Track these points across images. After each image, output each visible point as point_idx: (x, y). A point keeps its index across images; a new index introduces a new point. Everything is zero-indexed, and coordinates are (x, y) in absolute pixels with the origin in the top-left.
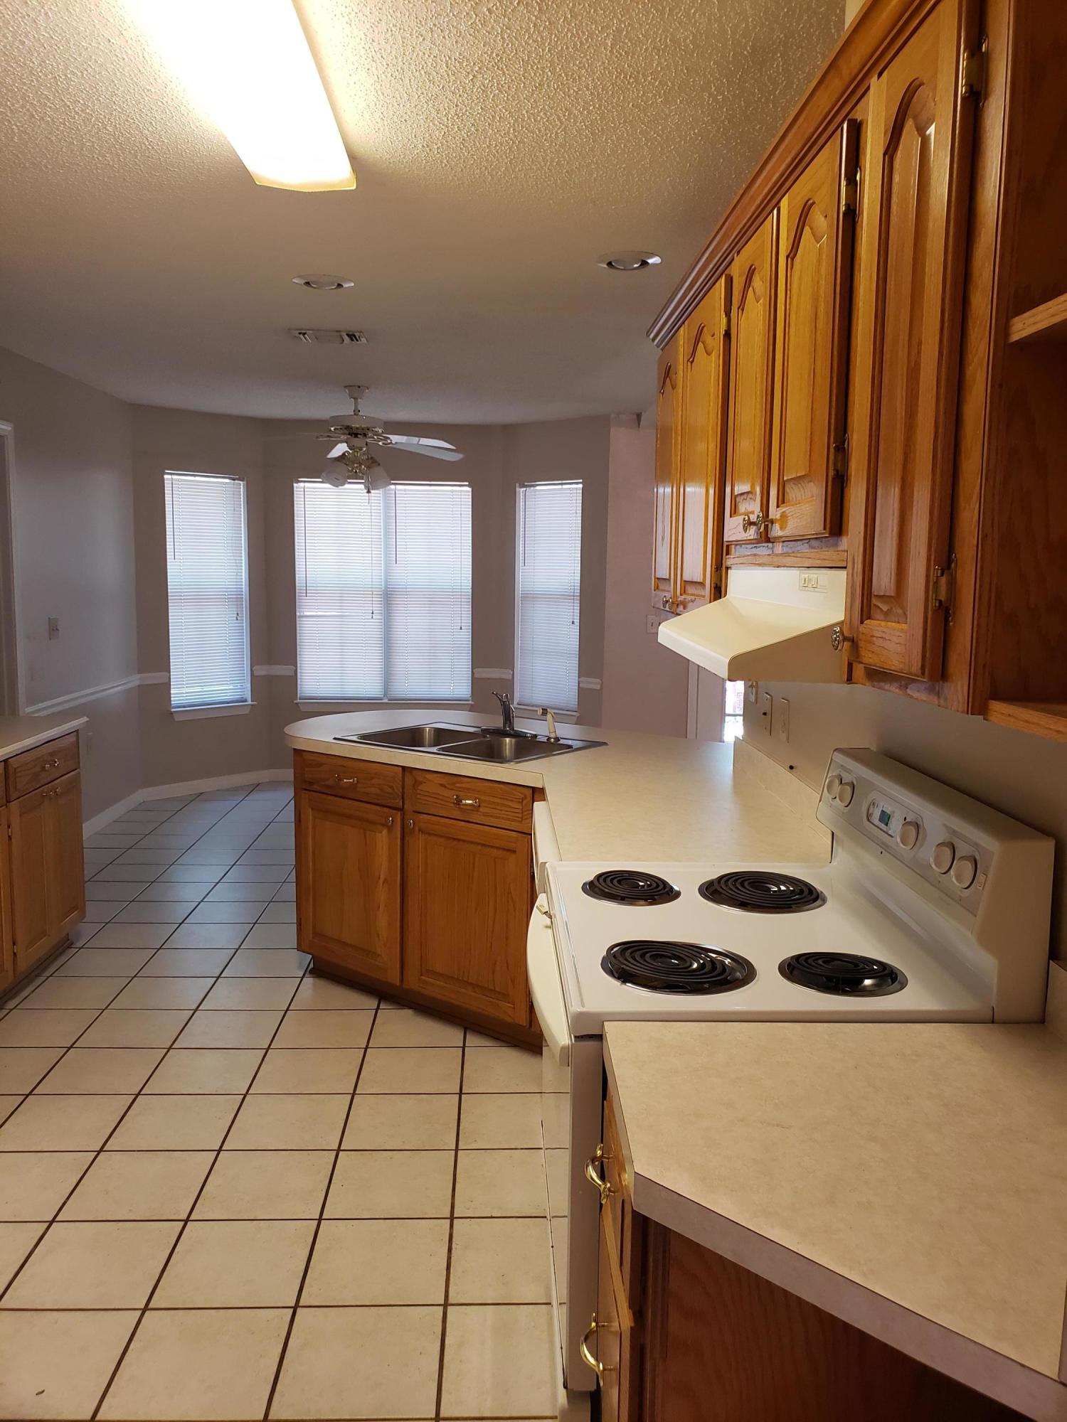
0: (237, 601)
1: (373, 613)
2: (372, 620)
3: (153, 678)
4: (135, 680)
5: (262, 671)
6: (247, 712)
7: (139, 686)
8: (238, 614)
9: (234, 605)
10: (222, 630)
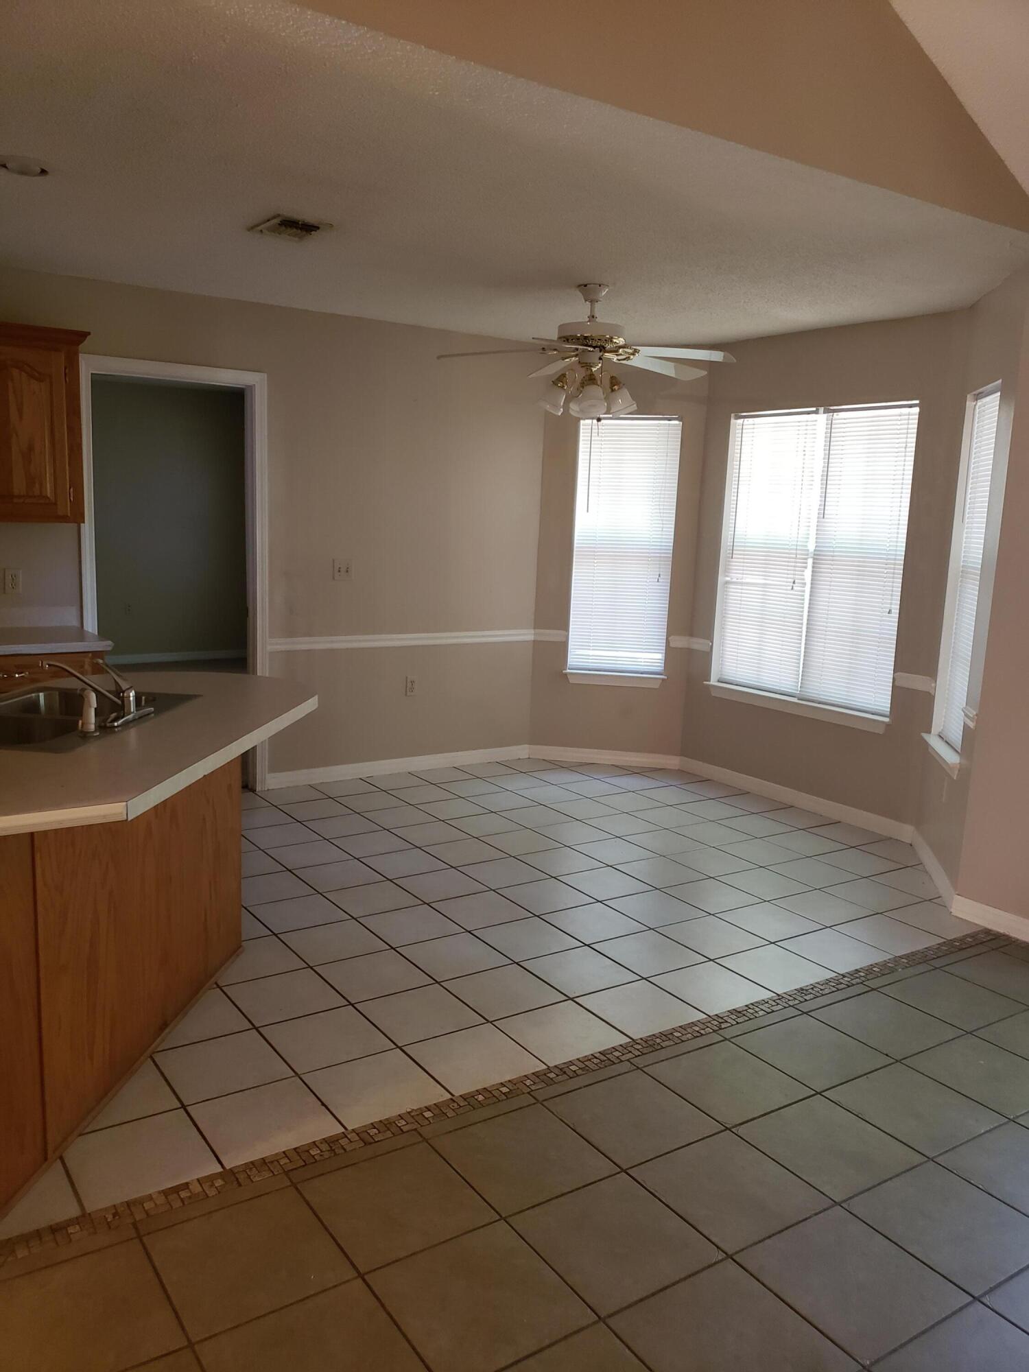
0: (660, 561)
1: (794, 583)
2: (792, 592)
3: (551, 635)
4: (527, 635)
5: (680, 642)
6: (657, 687)
7: (534, 641)
8: (659, 576)
9: (656, 564)
10: (642, 592)
